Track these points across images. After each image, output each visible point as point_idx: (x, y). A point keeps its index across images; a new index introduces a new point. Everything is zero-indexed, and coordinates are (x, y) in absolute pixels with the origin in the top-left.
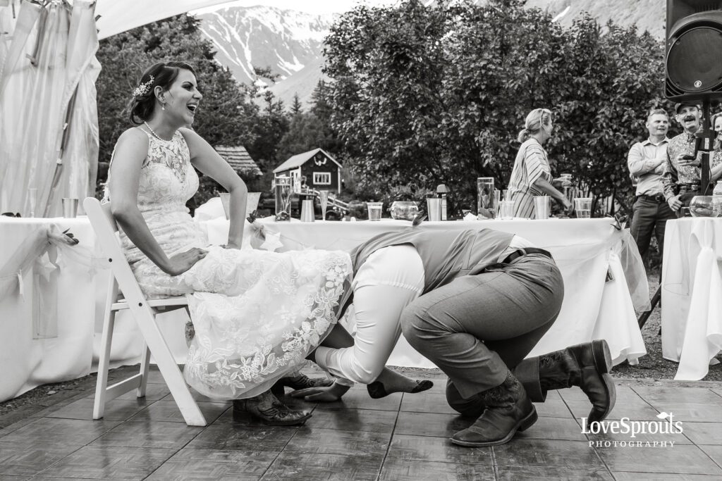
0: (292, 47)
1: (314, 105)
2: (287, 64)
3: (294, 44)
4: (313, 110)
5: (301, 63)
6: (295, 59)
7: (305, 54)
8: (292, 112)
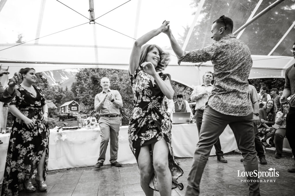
0: (65, 73)
1: (71, 89)
2: (64, 78)
3: (66, 73)
4: (71, 90)
5: (68, 77)
6: (66, 76)
7: (69, 75)
8: (65, 90)
